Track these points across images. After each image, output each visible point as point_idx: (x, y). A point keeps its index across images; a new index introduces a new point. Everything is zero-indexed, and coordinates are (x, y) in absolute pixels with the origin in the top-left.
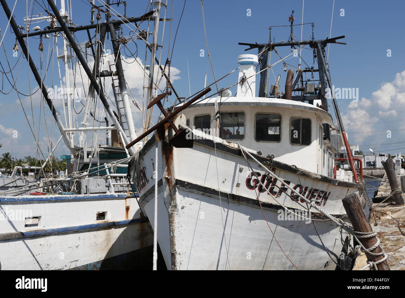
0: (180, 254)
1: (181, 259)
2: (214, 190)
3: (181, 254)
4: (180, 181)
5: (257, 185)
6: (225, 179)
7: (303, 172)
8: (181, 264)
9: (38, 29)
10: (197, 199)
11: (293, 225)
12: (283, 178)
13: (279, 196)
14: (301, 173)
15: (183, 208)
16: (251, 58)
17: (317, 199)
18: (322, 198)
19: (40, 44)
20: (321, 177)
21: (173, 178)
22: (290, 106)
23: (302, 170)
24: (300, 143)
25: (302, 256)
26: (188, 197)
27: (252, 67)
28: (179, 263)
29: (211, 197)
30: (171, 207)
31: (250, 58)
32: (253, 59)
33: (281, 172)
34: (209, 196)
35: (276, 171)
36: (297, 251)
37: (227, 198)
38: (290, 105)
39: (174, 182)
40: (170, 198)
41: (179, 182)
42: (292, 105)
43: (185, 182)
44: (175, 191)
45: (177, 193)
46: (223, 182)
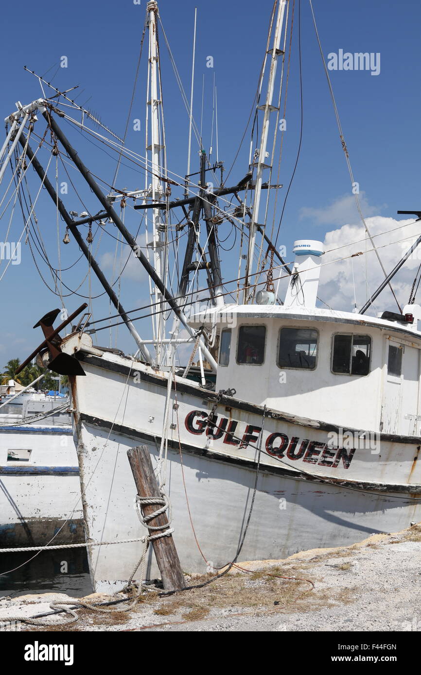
0: (92, 507)
1: (95, 514)
2: (134, 430)
3: (94, 507)
4: (87, 416)
5: (204, 428)
6: (153, 418)
7: (279, 415)
8: (94, 519)
9: (85, 216)
10: (114, 440)
11: (283, 492)
12: (248, 423)
13: (244, 446)
14: (275, 416)
15: (94, 449)
16: (307, 246)
17: (325, 457)
18: (335, 456)
19: (89, 234)
20: (319, 425)
21: (78, 412)
22: (310, 318)
23: (278, 413)
24: (348, 372)
25: (321, 540)
26: (101, 436)
27: (310, 257)
28: (91, 519)
29: (133, 439)
30: (78, 446)
31: (305, 246)
32: (310, 246)
33: (242, 413)
34: (130, 438)
35: (233, 411)
36: (308, 532)
37: (154, 442)
38: (311, 316)
39: (79, 416)
40: (77, 436)
41: (85, 417)
42: (313, 316)
43: (93, 417)
44: (81, 427)
45: (84, 431)
46: (151, 421)
